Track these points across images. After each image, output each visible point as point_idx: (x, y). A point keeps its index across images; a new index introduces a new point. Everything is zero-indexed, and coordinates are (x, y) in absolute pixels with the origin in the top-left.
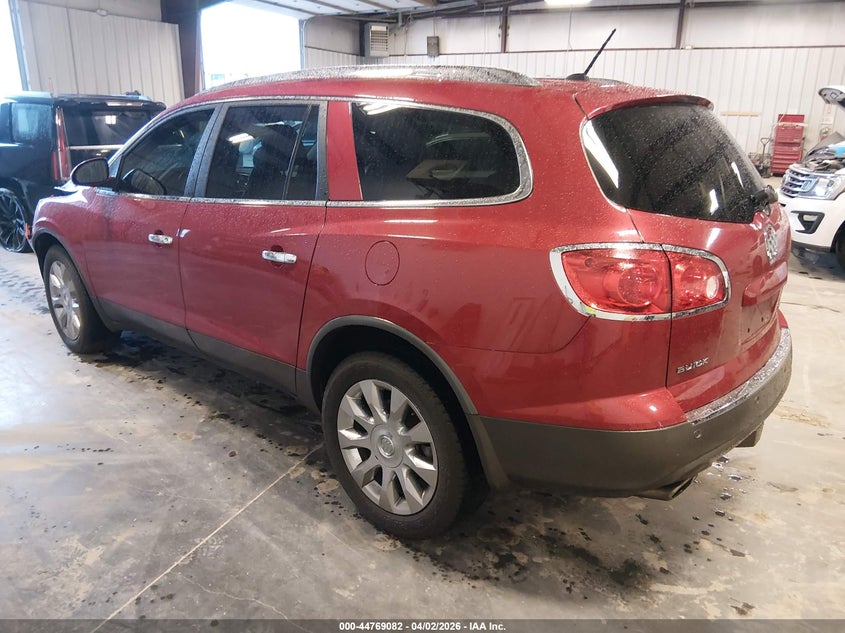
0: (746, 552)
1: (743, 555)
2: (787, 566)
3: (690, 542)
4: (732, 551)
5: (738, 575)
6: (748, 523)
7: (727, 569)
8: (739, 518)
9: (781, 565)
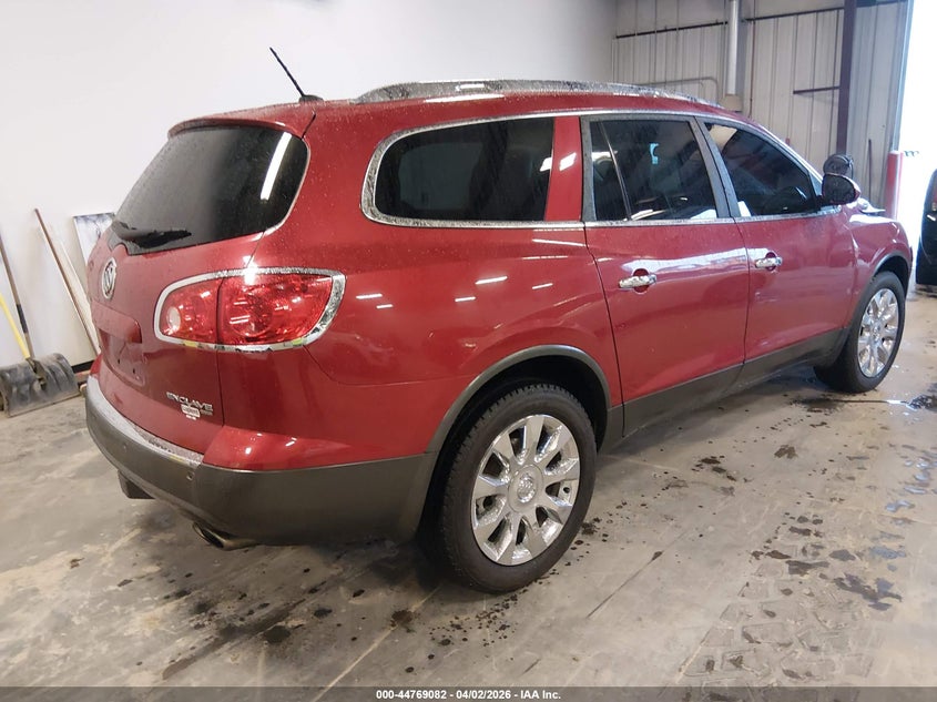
0: (120, 589)
1: (120, 585)
2: (82, 606)
3: (163, 562)
4: (130, 581)
5: (104, 574)
6: (152, 607)
7: (116, 571)
8: (164, 604)
9: (86, 603)
